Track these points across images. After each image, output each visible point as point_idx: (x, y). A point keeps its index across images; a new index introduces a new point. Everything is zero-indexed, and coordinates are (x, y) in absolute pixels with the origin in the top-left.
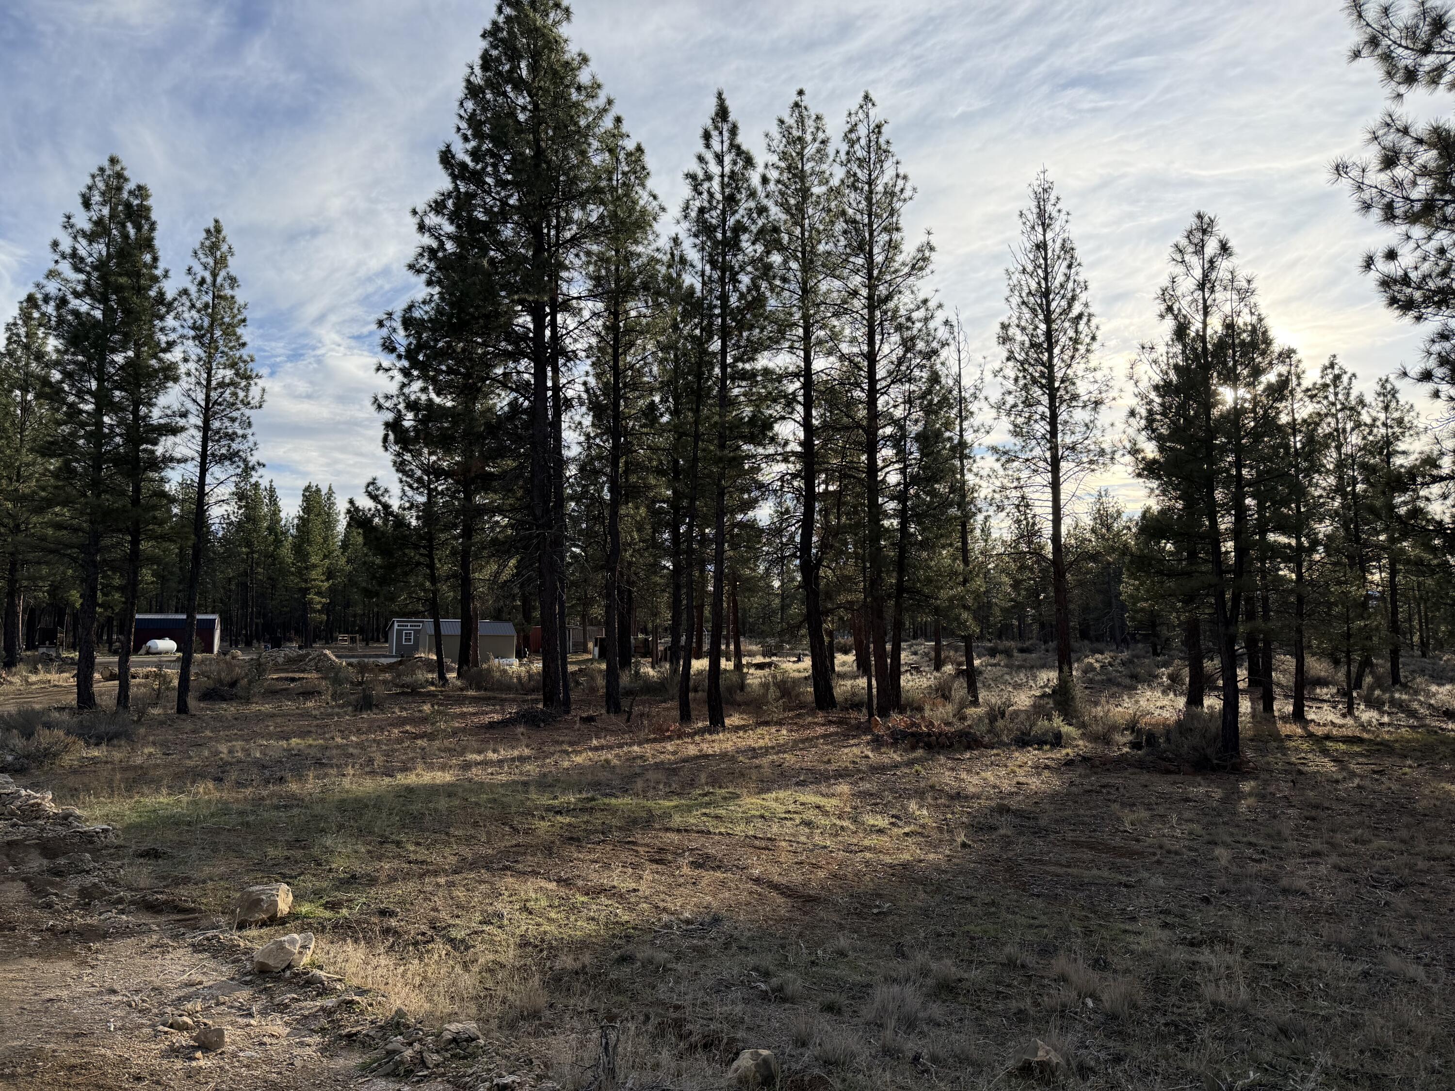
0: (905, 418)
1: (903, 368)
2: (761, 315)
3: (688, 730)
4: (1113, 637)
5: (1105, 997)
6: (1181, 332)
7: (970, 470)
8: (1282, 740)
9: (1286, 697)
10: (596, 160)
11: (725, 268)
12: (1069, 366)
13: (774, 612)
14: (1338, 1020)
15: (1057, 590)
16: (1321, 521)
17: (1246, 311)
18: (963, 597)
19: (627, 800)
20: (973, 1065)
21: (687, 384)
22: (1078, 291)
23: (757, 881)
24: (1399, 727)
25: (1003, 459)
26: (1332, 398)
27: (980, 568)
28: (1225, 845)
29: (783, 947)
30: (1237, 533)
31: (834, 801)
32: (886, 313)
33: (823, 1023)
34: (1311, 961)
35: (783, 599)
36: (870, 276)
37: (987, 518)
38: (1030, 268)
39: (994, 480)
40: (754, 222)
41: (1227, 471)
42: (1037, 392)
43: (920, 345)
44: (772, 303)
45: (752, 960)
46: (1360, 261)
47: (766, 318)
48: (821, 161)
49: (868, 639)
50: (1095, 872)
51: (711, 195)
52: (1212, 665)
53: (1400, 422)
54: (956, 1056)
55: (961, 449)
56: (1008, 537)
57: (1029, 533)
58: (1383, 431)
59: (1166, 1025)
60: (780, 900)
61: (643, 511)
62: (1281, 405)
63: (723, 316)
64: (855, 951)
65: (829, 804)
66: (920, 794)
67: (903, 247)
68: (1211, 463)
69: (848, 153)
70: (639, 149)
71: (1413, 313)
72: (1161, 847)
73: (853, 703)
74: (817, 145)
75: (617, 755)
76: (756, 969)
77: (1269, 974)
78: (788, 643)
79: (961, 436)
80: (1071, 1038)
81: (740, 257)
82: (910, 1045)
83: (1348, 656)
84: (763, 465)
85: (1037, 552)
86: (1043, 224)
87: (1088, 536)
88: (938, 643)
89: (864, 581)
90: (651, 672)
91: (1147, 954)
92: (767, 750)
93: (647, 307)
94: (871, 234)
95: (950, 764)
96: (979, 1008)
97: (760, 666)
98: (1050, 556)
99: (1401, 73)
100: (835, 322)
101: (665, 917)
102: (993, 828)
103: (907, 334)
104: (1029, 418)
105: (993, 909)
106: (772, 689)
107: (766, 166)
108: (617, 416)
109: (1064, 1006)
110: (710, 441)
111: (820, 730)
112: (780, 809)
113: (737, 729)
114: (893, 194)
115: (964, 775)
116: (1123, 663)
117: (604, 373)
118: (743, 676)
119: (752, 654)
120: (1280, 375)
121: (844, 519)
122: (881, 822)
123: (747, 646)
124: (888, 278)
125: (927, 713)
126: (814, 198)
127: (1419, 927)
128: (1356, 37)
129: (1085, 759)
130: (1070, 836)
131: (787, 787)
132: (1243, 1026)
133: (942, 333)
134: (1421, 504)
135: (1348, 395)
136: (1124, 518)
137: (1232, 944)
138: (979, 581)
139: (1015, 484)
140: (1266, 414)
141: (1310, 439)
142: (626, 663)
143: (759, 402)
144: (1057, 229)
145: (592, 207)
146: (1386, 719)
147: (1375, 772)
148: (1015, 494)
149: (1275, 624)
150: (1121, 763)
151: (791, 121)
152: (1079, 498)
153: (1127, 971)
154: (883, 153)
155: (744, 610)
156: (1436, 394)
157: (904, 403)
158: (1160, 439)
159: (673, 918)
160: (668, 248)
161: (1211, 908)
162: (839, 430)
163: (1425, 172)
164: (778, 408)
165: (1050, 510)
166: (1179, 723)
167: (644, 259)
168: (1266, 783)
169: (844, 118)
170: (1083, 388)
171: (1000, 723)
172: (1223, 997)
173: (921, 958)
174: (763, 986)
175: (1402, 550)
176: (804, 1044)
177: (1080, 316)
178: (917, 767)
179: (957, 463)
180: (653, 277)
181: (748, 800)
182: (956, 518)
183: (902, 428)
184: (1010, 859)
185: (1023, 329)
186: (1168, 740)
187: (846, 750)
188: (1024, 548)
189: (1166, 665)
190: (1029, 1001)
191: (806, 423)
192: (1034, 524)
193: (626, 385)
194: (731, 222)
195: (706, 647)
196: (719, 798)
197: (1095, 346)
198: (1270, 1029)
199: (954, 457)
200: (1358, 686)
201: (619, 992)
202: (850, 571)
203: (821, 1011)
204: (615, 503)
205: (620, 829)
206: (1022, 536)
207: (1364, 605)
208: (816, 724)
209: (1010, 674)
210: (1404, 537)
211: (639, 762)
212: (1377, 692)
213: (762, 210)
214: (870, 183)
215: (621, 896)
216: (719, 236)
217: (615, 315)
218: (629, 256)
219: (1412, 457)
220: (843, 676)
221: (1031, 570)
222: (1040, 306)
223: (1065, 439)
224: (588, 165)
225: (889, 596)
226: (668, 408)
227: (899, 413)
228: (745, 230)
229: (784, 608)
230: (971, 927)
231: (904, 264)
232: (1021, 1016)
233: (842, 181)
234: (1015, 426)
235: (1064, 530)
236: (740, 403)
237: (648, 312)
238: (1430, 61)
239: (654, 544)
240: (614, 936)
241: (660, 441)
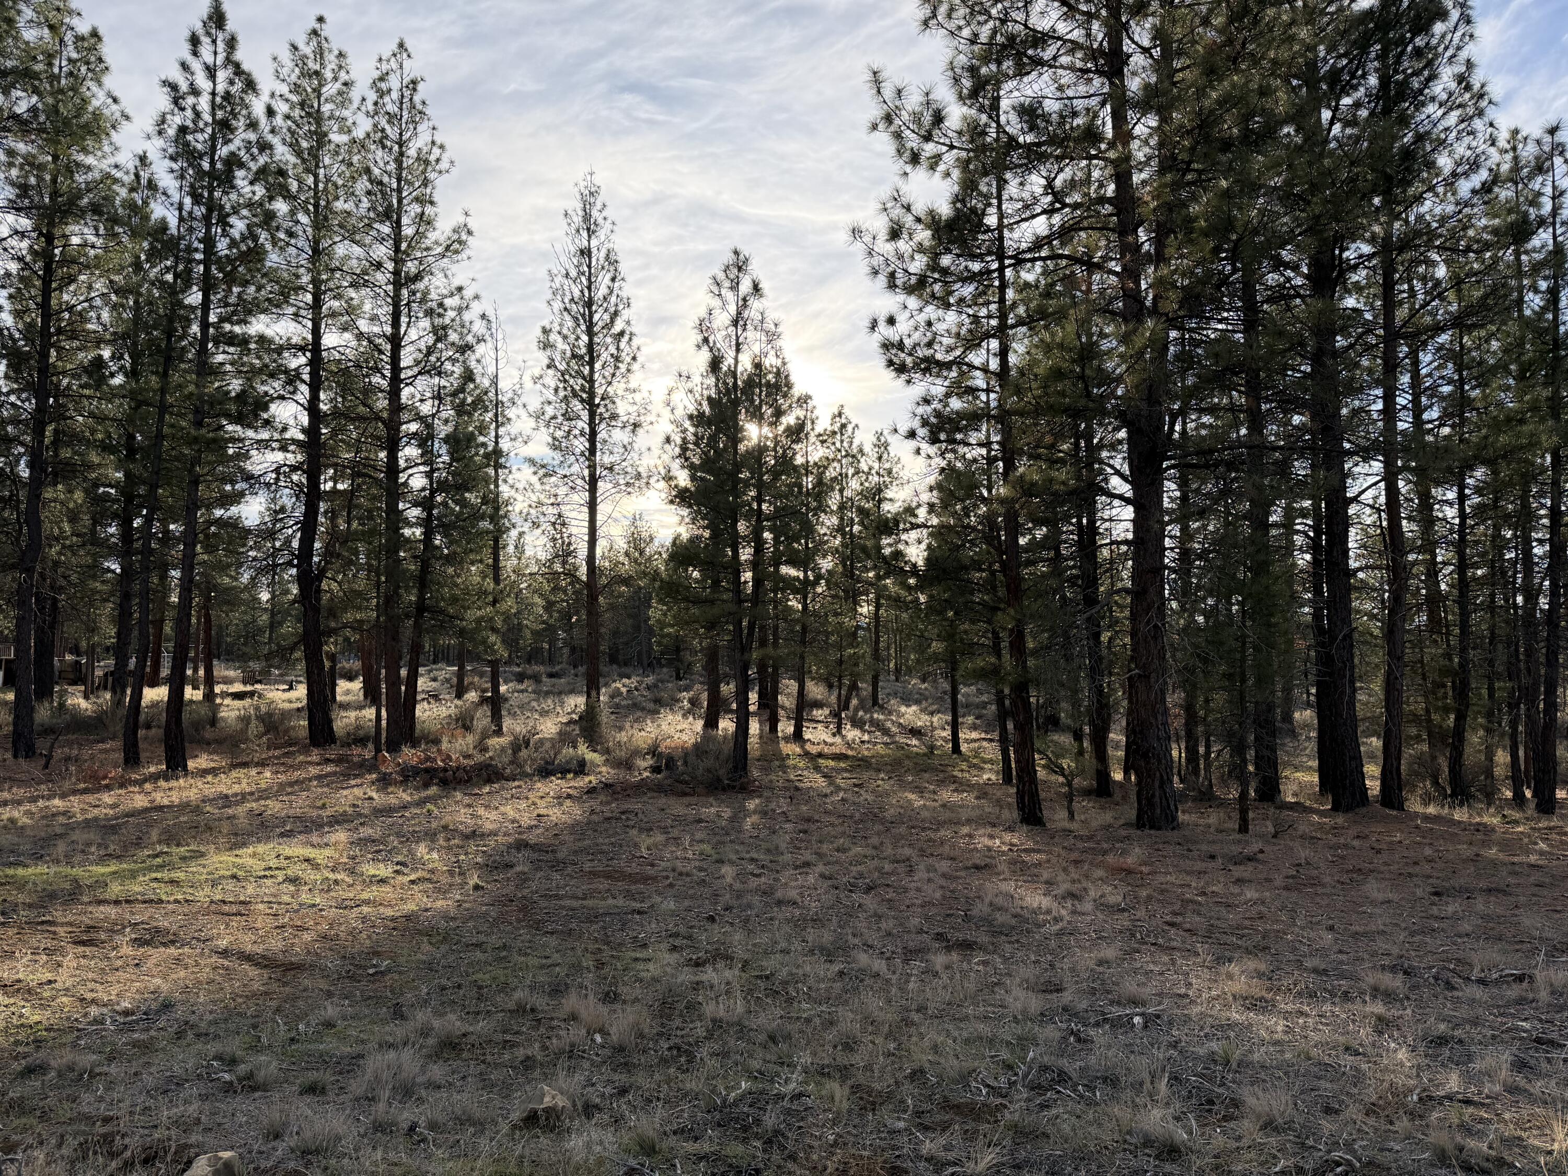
0: (433, 416)
1: (433, 359)
2: (259, 270)
3: (134, 776)
4: (640, 662)
5: (613, 1030)
6: (715, 364)
7: (505, 481)
8: (783, 759)
9: (789, 718)
10: (29, 35)
11: (213, 207)
12: (610, 383)
13: (261, 631)
14: (817, 1021)
15: (589, 613)
16: (824, 557)
17: (772, 353)
18: (492, 619)
19: (42, 869)
20: (474, 1125)
21: (151, 342)
22: (621, 307)
23: (225, 953)
24: (875, 744)
25: (542, 472)
26: (838, 445)
27: (512, 587)
28: (731, 862)
29: (255, 1027)
30: (755, 565)
31: (327, 852)
32: (414, 293)
33: (304, 1107)
34: (798, 967)
35: (273, 615)
36: (397, 249)
37: (521, 534)
38: (573, 273)
39: (530, 494)
40: (254, 159)
41: (750, 505)
42: (577, 406)
43: (453, 337)
44: (273, 259)
45: (213, 1048)
46: (867, 323)
47: (264, 275)
48: (342, 105)
49: (378, 664)
50: (610, 901)
51: (197, 114)
52: (728, 689)
53: (890, 472)
54: (457, 1118)
55: (496, 457)
56: (543, 556)
57: (565, 553)
58: (876, 479)
59: (670, 1049)
60: (253, 972)
61: (79, 496)
62: (796, 447)
63: (206, 263)
64: (344, 1018)
65: (320, 855)
66: (431, 836)
67: (437, 224)
68: (736, 497)
69: (376, 104)
70: (95, 34)
71: (904, 377)
72: (674, 870)
73: (358, 738)
74: (338, 85)
75: (27, 813)
76: (219, 1057)
77: (762, 984)
78: (278, 668)
79: (497, 443)
80: (579, 1078)
81: (233, 196)
82: (406, 1115)
83: (840, 680)
84: (253, 452)
85: (571, 574)
86: (588, 229)
87: (621, 559)
88: (462, 668)
89: (378, 597)
90: (83, 704)
91: (655, 980)
92: (243, 797)
93: (97, 235)
94: (400, 201)
95: (467, 800)
96: (483, 1062)
97: (238, 696)
98: (584, 578)
99: (907, 154)
100: (352, 293)
101: (94, 1011)
102: (509, 866)
103: (439, 321)
104: (569, 432)
105: (504, 953)
106: (254, 722)
107: (273, 95)
108: (45, 370)
109: (572, 1045)
110: (180, 415)
111: (314, 771)
112: (257, 866)
113: (204, 772)
114: (427, 162)
115: (481, 811)
116: (648, 688)
117: (27, 310)
118: (215, 708)
119: (228, 681)
120: (798, 418)
121: (355, 524)
122: (384, 870)
123: (220, 670)
124: (419, 255)
125: (445, 746)
126: (332, 147)
127: (883, 925)
128: (875, 112)
129: (607, 786)
130: (587, 866)
131: (268, 839)
132: (738, 1039)
133: (479, 327)
134: (901, 547)
135: (851, 443)
136: (656, 543)
137: (732, 959)
138: (510, 602)
139: (552, 500)
140: (784, 455)
141: (820, 482)
142: (44, 692)
143: (251, 374)
144: (603, 238)
145: (19, 93)
146: (866, 737)
147: (855, 785)
148: (552, 510)
149: (783, 651)
150: (641, 788)
151: (307, 50)
152: (616, 520)
153: (637, 1000)
154: (418, 114)
155: (220, 627)
156: (918, 451)
157: (433, 398)
158: (692, 467)
159: (105, 1010)
160: (131, 166)
161: (716, 926)
162: (353, 420)
163: (920, 249)
164: (276, 384)
165: (586, 531)
166: (696, 746)
167: (97, 176)
168: (768, 800)
169: (374, 63)
170: (622, 408)
171: (524, 753)
172: (721, 1013)
173: (421, 1016)
174: (227, 1077)
175: (885, 586)
176: (277, 1136)
177: (622, 334)
178: (429, 806)
179: (491, 471)
180: (109, 199)
181: (216, 858)
182: (488, 532)
183: (429, 426)
184: (524, 897)
185: (565, 337)
186: (685, 763)
187: (345, 792)
188: (558, 567)
189: (687, 689)
190: (537, 1045)
191: (312, 408)
192: (569, 544)
193: (60, 331)
194: (223, 151)
195: (165, 672)
196: (176, 859)
197: (635, 367)
198: (762, 1038)
199: (488, 465)
200: (846, 708)
201: (23, 1113)
202: (361, 584)
203: (301, 1094)
204: (36, 484)
205: (30, 906)
206: (557, 556)
207: (854, 635)
208: (310, 763)
209: (537, 700)
210: (887, 576)
211: (62, 819)
212: (861, 713)
213: (264, 146)
214: (401, 144)
215: (29, 991)
216: (206, 165)
217: (50, 239)
218: (72, 168)
219: (897, 505)
220: (345, 706)
221: (565, 592)
222: (583, 315)
223: (603, 458)
224: (16, 38)
225: (408, 616)
226: (122, 368)
227: (426, 409)
228: (242, 165)
229: (274, 625)
230: (480, 976)
231: (437, 243)
232: (528, 1063)
233: (368, 135)
234: (554, 439)
235: (599, 552)
236: (225, 373)
237: (99, 242)
238: (930, 149)
239: (93, 540)
240: (17, 1043)
241: (108, 408)
